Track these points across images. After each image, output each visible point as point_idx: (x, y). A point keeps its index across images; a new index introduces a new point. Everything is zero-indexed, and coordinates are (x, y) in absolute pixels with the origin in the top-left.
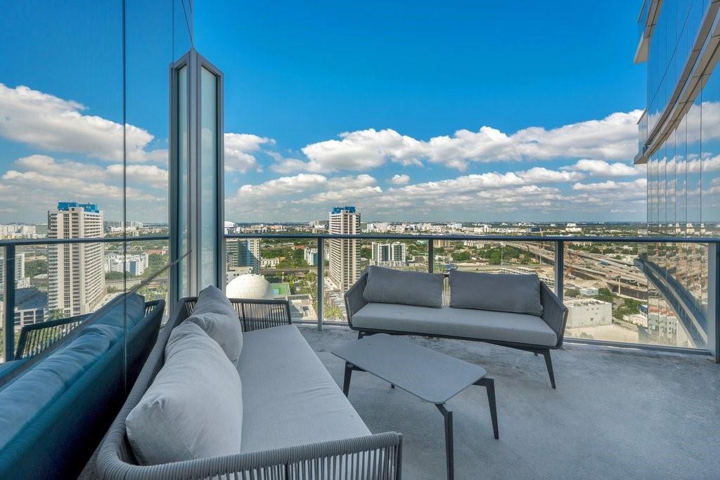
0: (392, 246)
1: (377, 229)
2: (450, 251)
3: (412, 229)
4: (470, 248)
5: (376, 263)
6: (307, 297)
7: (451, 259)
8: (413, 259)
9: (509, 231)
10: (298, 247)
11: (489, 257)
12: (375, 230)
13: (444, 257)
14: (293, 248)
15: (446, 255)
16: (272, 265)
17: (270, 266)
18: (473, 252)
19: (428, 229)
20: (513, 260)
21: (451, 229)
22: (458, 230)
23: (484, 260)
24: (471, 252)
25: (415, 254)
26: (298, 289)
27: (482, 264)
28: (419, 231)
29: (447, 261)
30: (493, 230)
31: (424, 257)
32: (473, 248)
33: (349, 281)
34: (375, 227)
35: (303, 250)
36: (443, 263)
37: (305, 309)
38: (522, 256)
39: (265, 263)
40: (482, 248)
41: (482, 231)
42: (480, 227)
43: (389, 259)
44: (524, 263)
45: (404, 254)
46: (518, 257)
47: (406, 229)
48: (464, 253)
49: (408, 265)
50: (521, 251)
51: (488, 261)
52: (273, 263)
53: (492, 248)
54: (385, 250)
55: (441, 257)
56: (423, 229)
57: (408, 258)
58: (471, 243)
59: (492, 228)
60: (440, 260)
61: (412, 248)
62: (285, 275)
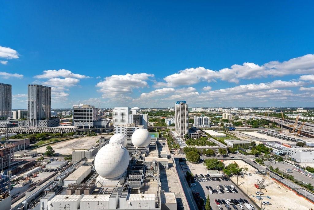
0: (203, 118)
1: (197, 111)
2: (232, 121)
3: (213, 110)
4: (242, 119)
5: (196, 125)
6: (165, 139)
7: (232, 125)
8: (214, 124)
9: (263, 112)
10: (163, 118)
11: (252, 124)
12: (196, 111)
13: (229, 124)
14: (161, 118)
15: (229, 123)
16: (153, 125)
17: (152, 125)
18: (243, 121)
19: (221, 110)
20: (265, 126)
21: (232, 110)
22: (236, 111)
23: (249, 125)
24: (242, 122)
25: (214, 122)
26: (162, 135)
27: (248, 127)
28: (216, 112)
29: (230, 125)
30: (255, 111)
31: (219, 123)
32: (244, 119)
33: (183, 133)
34: (196, 110)
35: (165, 119)
36: (228, 127)
37: (164, 144)
38: (271, 124)
39: (150, 124)
40: (249, 120)
41: (248, 112)
42: (248, 110)
43: (202, 124)
44: (271, 127)
45: (209, 122)
46: (268, 125)
47: (210, 111)
48: (239, 122)
49: (211, 127)
50: (270, 122)
51: (251, 126)
52: (153, 124)
53: (254, 120)
54: (200, 120)
55: (227, 124)
56: (219, 111)
57: (210, 124)
58: (243, 117)
59: (254, 110)
60: (227, 125)
61: (213, 119)
62: (157, 129)
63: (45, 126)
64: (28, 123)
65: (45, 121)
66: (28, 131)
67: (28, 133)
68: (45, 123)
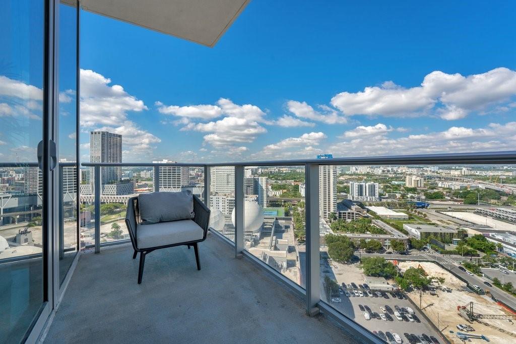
0: (367, 185)
1: (358, 171)
2: (423, 191)
3: (388, 171)
4: (444, 189)
5: (353, 197)
6: (291, 219)
7: (423, 197)
8: (387, 195)
9: (491, 174)
10: (296, 183)
11: (465, 197)
12: (356, 171)
13: (417, 195)
14: (293, 184)
15: (418, 193)
16: (278, 195)
17: (276, 196)
18: (447, 192)
19: (404, 171)
20: (493, 201)
21: (426, 171)
22: (434, 172)
23: (459, 199)
24: (445, 193)
25: (389, 192)
26: (292, 213)
27: (456, 203)
28: (395, 173)
29: (419, 198)
30: (473, 172)
31: (397, 195)
32: (448, 189)
33: (327, 209)
34: (357, 170)
35: (299, 186)
36: (416, 201)
37: (287, 227)
38: (505, 198)
39: (273, 193)
40: (458, 190)
41: (459, 173)
42: (458, 169)
43: (364, 195)
44: (505, 204)
45: (377, 191)
46: (499, 199)
47: (383, 171)
48: (437, 193)
49: (381, 200)
50: (501, 194)
51: (462, 201)
52: (278, 193)
53: (469, 189)
54: (361, 187)
55: (413, 195)
56: (399, 171)
57: (380, 195)
58: (447, 184)
59: (471, 170)
60: (412, 197)
61: (387, 187)
62: (285, 202)
63: (113, 194)
64: (91, 188)
65: (113, 185)
66: (91, 201)
67: (90, 202)
68: (113, 188)
